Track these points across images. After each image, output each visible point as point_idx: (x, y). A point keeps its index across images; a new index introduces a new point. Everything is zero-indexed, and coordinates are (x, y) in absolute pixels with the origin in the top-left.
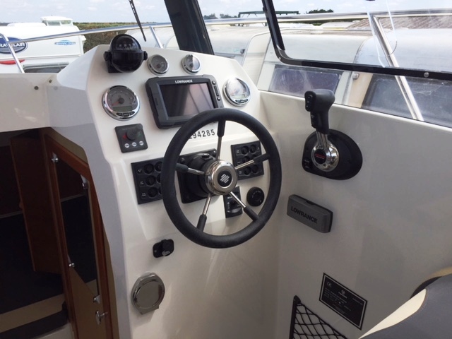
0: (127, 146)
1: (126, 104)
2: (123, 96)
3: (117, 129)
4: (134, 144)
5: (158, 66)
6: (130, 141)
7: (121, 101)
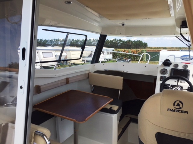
0: (161, 80)
1: (165, 72)
2: (165, 71)
3: (161, 76)
4: (163, 80)
5: (176, 66)
6: (162, 79)
7: (164, 71)
